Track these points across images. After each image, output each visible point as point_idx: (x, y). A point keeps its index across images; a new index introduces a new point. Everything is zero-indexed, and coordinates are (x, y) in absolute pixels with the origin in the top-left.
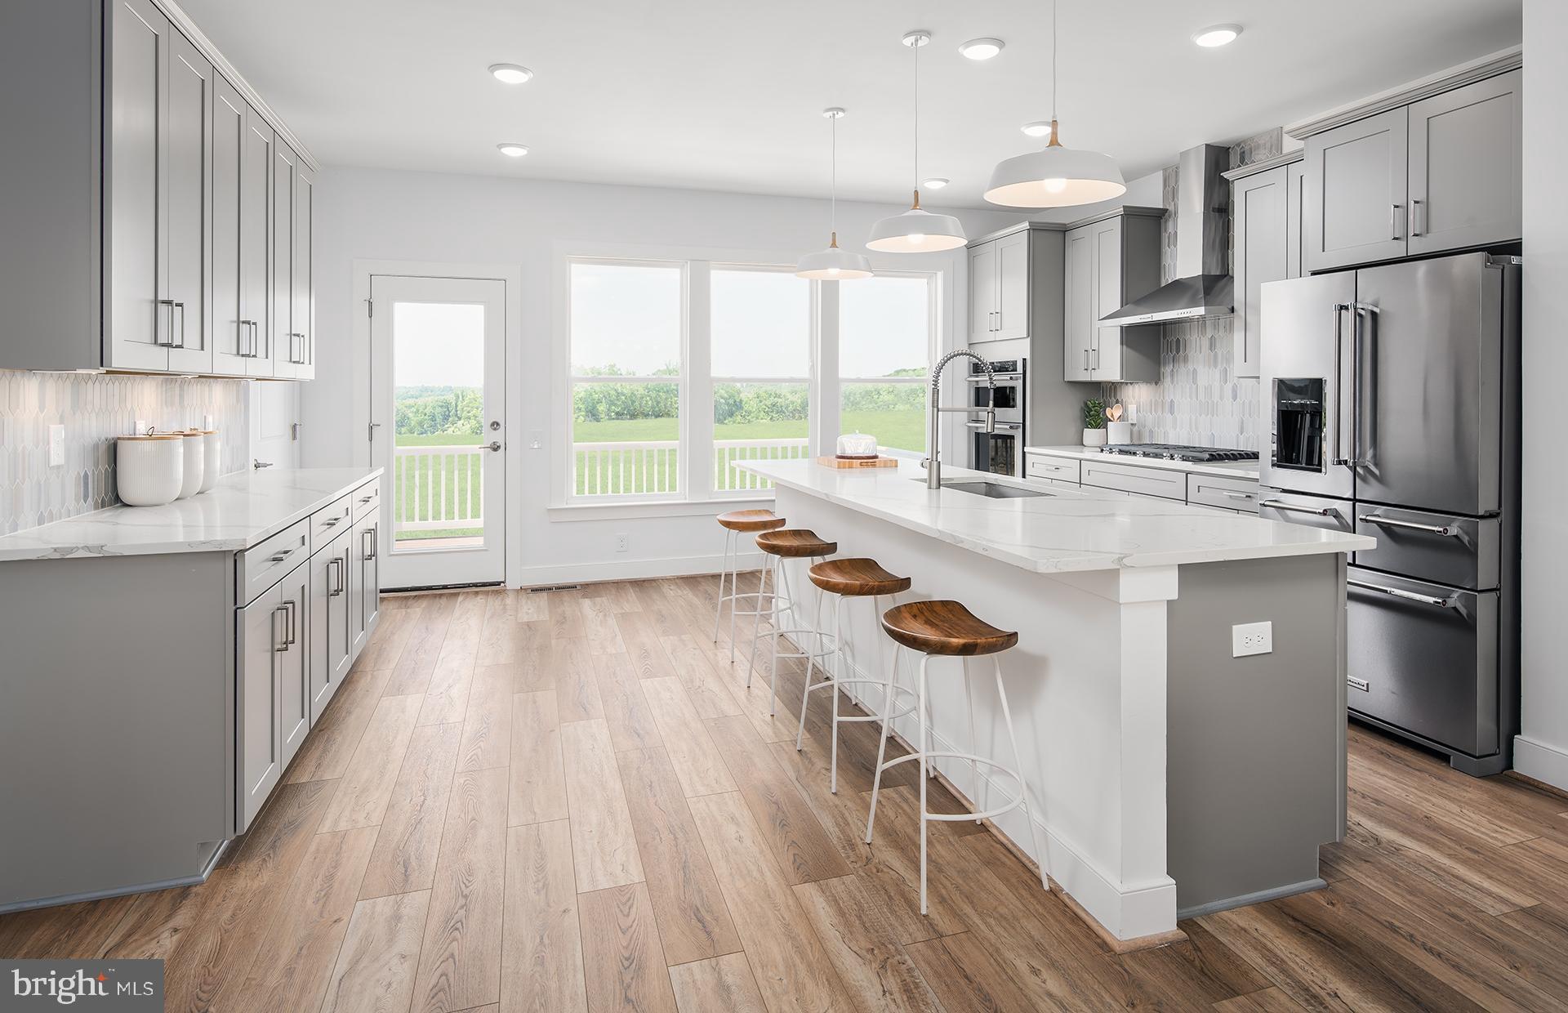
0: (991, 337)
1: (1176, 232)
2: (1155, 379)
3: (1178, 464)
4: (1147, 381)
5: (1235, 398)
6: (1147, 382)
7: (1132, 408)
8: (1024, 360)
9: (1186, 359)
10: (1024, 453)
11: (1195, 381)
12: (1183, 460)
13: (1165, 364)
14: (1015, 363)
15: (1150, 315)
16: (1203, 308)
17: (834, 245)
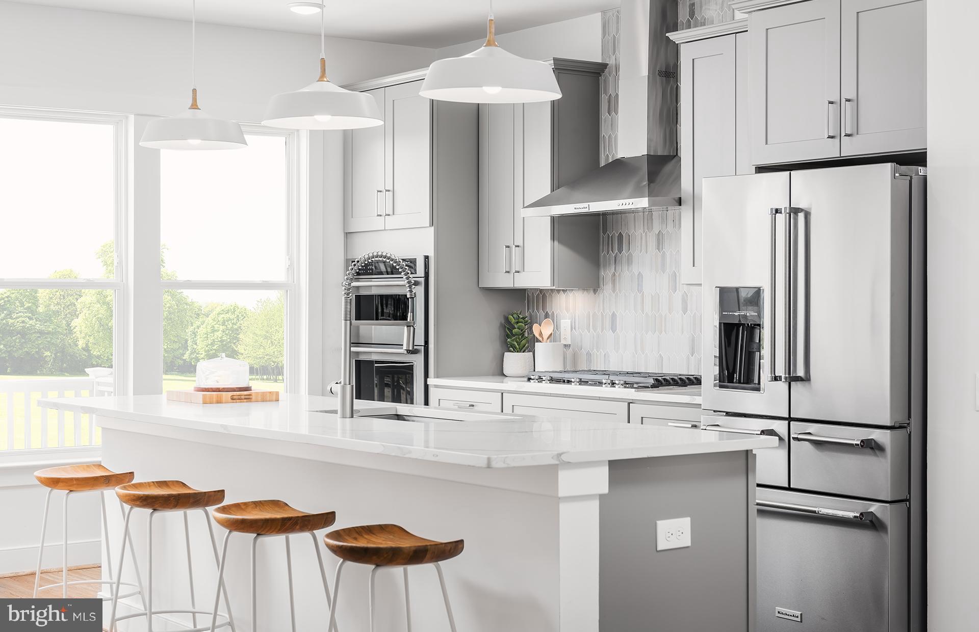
0: (378, 224)
1: (617, 95)
2: (593, 285)
3: (620, 392)
4: (585, 288)
5: (685, 310)
6: (584, 290)
7: (565, 324)
8: (427, 258)
9: (629, 261)
10: (426, 387)
11: (640, 289)
12: (625, 387)
13: (605, 266)
14: (412, 263)
15: (586, 205)
16: (647, 198)
17: (194, 106)
